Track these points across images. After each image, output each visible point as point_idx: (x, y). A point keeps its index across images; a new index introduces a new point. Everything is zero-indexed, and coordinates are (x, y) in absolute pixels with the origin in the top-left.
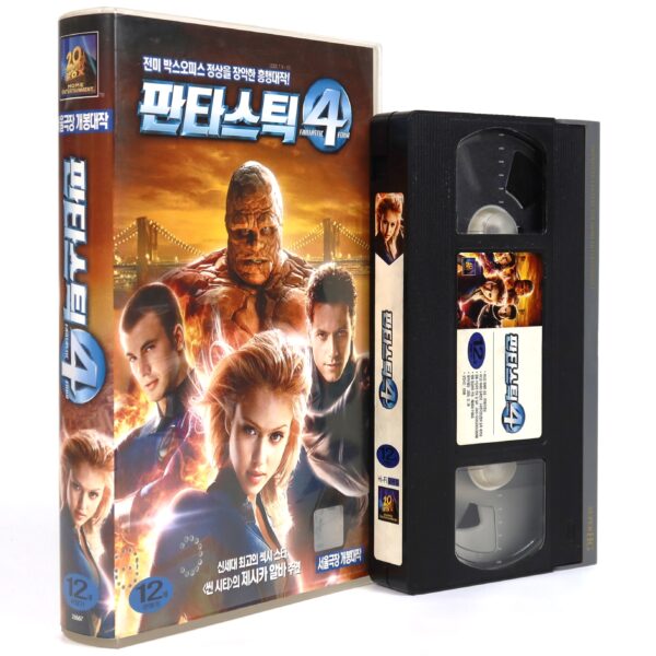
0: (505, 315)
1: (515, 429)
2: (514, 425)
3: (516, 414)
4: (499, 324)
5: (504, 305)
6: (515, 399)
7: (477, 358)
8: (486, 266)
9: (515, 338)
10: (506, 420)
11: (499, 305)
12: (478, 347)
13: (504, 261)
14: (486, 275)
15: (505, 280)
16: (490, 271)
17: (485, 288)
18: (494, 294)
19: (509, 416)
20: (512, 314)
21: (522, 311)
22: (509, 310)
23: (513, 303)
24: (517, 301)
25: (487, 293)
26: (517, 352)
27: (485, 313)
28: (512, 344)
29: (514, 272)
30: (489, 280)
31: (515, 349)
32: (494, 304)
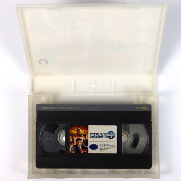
0: (85, 138)
1: (114, 135)
2: (113, 135)
3: (110, 134)
4: (87, 140)
5: (83, 138)
6: (106, 134)
7: (96, 147)
8: (73, 144)
9: (91, 134)
10: (111, 137)
11: (83, 140)
12: (93, 147)
13: (72, 138)
14: (75, 144)
15: (77, 138)
16: (74, 143)
17: (78, 144)
18: (80, 141)
19: (111, 136)
20: (85, 135)
21: (84, 132)
22: (84, 136)
23: (82, 135)
24: (82, 134)
25: (80, 144)
26: (95, 134)
27: (84, 144)
28: (92, 135)
29: (74, 135)
30: (76, 143)
31: (94, 134)
32: (82, 141)
